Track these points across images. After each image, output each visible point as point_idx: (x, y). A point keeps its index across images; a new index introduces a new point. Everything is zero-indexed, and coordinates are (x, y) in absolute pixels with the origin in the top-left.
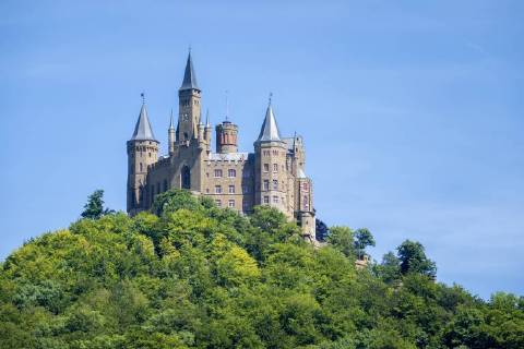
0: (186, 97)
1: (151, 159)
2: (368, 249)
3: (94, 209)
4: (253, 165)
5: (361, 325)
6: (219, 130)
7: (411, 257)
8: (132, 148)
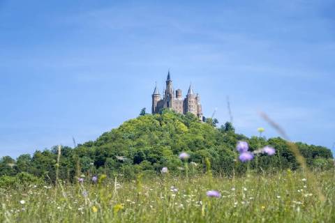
0: (168, 83)
1: (158, 99)
2: (217, 124)
3: (143, 113)
4: (186, 101)
5: (216, 144)
6: (177, 92)
7: (228, 127)
8: (153, 96)
